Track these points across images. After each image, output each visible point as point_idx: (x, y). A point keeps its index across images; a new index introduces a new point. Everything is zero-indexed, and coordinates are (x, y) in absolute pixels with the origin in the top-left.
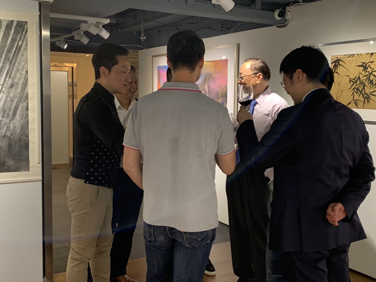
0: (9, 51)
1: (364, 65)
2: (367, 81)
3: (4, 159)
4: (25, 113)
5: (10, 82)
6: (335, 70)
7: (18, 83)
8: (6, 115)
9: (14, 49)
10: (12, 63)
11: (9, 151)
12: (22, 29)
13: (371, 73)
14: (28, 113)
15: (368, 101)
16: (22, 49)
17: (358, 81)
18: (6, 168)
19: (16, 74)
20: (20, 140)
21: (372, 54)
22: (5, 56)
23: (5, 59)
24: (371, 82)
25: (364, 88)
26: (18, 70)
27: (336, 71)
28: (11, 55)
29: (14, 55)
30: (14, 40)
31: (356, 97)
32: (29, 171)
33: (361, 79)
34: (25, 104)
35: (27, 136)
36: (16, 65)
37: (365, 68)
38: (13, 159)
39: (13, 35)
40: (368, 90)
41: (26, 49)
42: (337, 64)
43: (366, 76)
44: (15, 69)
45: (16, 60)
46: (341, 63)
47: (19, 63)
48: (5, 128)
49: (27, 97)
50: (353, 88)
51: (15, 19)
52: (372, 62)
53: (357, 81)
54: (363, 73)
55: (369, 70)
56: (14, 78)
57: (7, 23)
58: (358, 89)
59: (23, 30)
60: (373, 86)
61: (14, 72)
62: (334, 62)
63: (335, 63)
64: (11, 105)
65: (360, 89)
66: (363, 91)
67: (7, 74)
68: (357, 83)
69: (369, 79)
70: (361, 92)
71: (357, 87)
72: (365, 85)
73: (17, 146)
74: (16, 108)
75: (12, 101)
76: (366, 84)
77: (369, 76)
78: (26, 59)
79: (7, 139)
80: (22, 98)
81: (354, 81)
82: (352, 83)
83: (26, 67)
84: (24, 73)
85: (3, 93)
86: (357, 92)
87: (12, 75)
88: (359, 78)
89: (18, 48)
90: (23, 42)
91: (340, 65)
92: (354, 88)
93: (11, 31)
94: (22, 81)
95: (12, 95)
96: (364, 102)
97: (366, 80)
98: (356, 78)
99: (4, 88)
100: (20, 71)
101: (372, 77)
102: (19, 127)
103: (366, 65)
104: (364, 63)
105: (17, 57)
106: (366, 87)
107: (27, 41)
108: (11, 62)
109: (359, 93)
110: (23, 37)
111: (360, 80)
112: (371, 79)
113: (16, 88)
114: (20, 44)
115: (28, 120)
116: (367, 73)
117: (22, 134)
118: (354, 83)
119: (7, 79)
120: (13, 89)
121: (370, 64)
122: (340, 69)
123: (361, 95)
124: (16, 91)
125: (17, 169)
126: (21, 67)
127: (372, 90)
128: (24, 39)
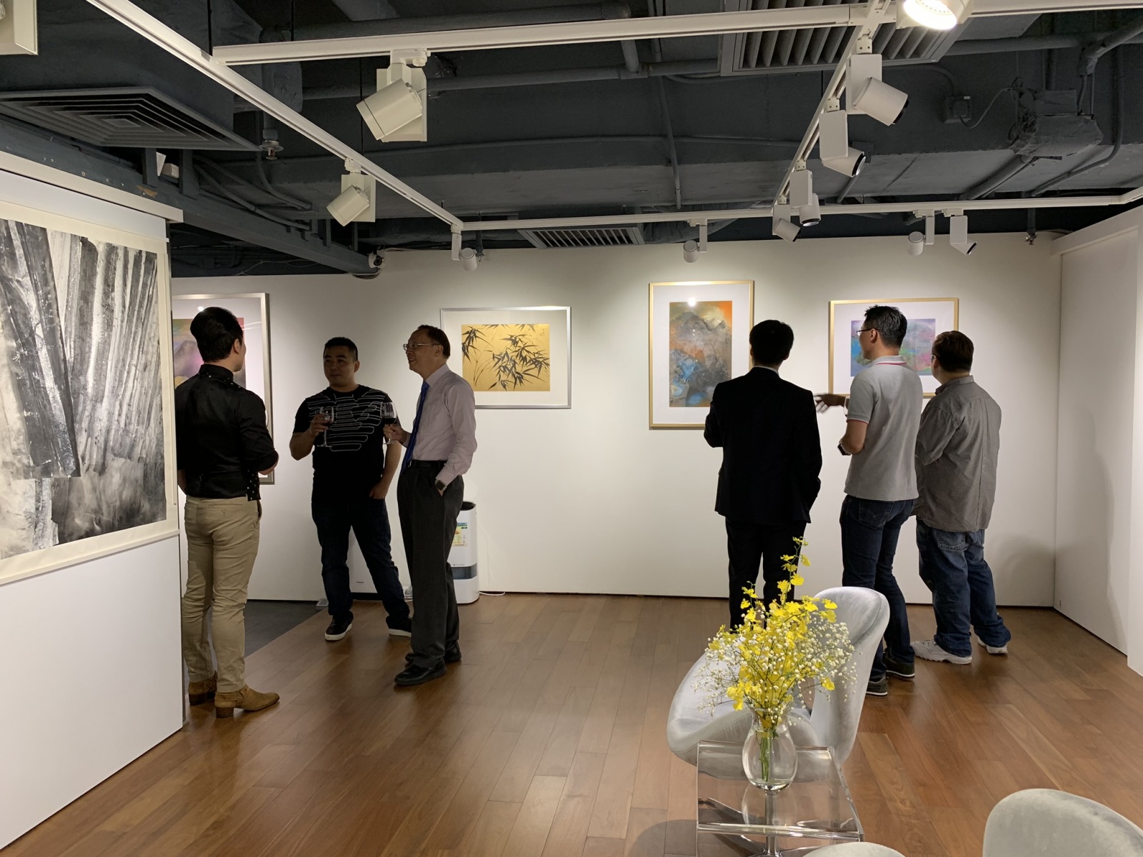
0: (141, 306)
1: (513, 338)
2: (518, 358)
3: (140, 501)
4: (159, 415)
5: (143, 361)
6: (469, 343)
7: (151, 362)
8: (141, 420)
9: (146, 301)
10: (145, 326)
11: (144, 485)
12: (152, 267)
13: (523, 348)
14: (161, 416)
15: (521, 382)
16: (153, 302)
17: (506, 357)
18: (141, 516)
19: (148, 346)
20: (156, 464)
21: (523, 326)
22: (138, 314)
23: (137, 319)
24: (524, 359)
25: (514, 366)
26: (150, 339)
27: (471, 344)
28: (143, 312)
29: (145, 312)
30: (145, 285)
31: (504, 377)
32: (165, 519)
33: (510, 356)
34: (159, 399)
35: (162, 457)
36: (148, 330)
37: (515, 342)
38: (149, 500)
39: (144, 276)
40: (519, 368)
41: (156, 302)
42: (472, 335)
43: (516, 351)
44: (147, 337)
45: (148, 321)
46: (478, 334)
47: (151, 326)
48: (141, 443)
49: (161, 387)
50: (498, 366)
51: (144, 249)
52: (523, 335)
53: (503, 358)
54: (513, 348)
55: (520, 344)
56: (147, 353)
57: (135, 256)
58: (505, 367)
59: (153, 269)
60: (527, 363)
61: (146, 343)
62: (468, 333)
63: (468, 335)
64: (146, 401)
65: (509, 367)
66: (513, 369)
67: (139, 348)
68: (504, 360)
69: (521, 356)
70: (510, 371)
71: (504, 365)
72: (515, 363)
73: (153, 475)
74: (151, 406)
75: (146, 394)
76: (517, 361)
77: (521, 352)
78: (157, 319)
79: (143, 464)
80: (156, 388)
81: (499, 357)
82: (496, 360)
83: (157, 334)
84: (156, 344)
85: (137, 379)
86: (505, 370)
87: (145, 349)
88: (507, 353)
89: (150, 299)
90: (153, 288)
91: (476, 337)
92: (500, 366)
93: (140, 269)
94: (154, 360)
95: (146, 383)
96: (515, 383)
97: (517, 356)
98: (501, 354)
99: (138, 372)
100: (152, 339)
101: (524, 353)
102: (155, 440)
103: (516, 338)
104: (512, 336)
105: (149, 316)
106: (516, 365)
107: (157, 287)
108: (143, 325)
109: (508, 372)
110: (153, 280)
111: (508, 357)
112: (524, 355)
113: (150, 371)
114: (151, 293)
115: (162, 428)
116: (517, 348)
117: (157, 453)
118: (499, 360)
119: (140, 356)
120: (147, 373)
121: (521, 337)
122: (476, 342)
123: (511, 374)
124: (149, 377)
125: (151, 519)
126: (152, 335)
127: (525, 368)
128: (154, 284)
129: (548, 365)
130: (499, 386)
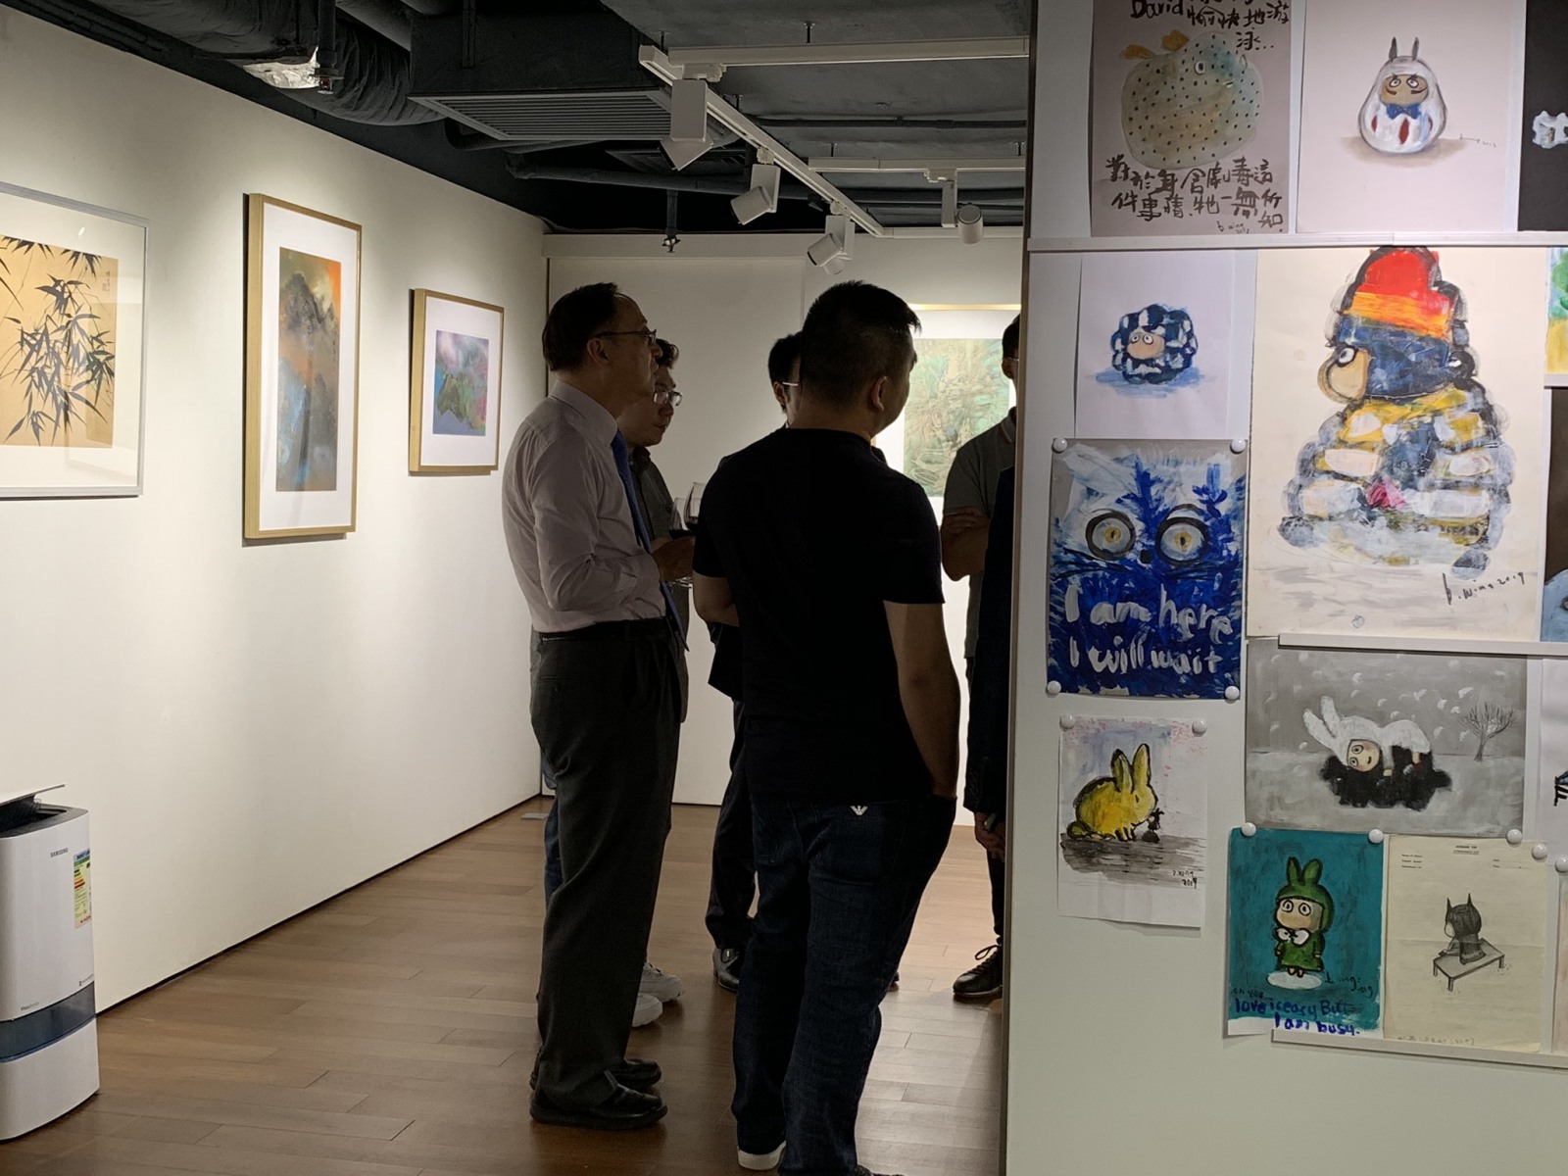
1: (59, 289)
2: (66, 348)
15: (66, 418)
17: (44, 344)
21: (77, 255)
25: (57, 372)
31: (35, 402)
33: (52, 338)
37: (63, 301)
40: (66, 379)
50: (28, 367)
52: (76, 283)
53: (39, 343)
54: (57, 318)
55: (70, 307)
58: (42, 374)
60: (79, 365)
65: (48, 373)
68: (42, 353)
69: (71, 341)
70: (50, 384)
72: (59, 362)
77: (71, 332)
81: (35, 342)
82: (28, 350)
86: (38, 384)
88: (46, 332)
92: (33, 369)
96: (56, 422)
97: (64, 343)
98: (38, 332)
101: (76, 336)
103: (63, 289)
104: (57, 282)
106: (61, 369)
109: (44, 387)
111: (48, 341)
116: (65, 320)
118: (33, 349)
121: (72, 287)
123: (50, 395)
129: (111, 373)
130: (27, 429)
